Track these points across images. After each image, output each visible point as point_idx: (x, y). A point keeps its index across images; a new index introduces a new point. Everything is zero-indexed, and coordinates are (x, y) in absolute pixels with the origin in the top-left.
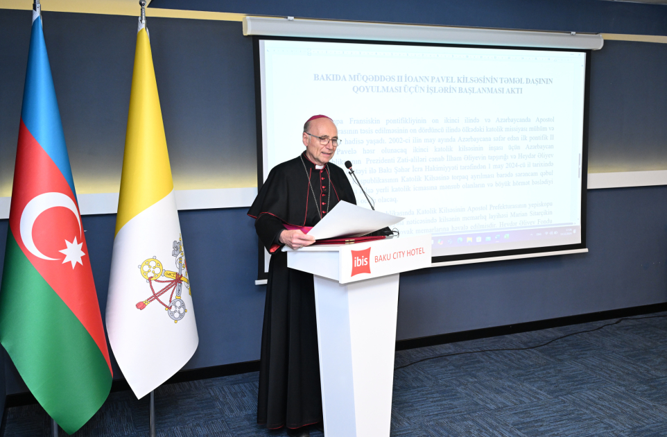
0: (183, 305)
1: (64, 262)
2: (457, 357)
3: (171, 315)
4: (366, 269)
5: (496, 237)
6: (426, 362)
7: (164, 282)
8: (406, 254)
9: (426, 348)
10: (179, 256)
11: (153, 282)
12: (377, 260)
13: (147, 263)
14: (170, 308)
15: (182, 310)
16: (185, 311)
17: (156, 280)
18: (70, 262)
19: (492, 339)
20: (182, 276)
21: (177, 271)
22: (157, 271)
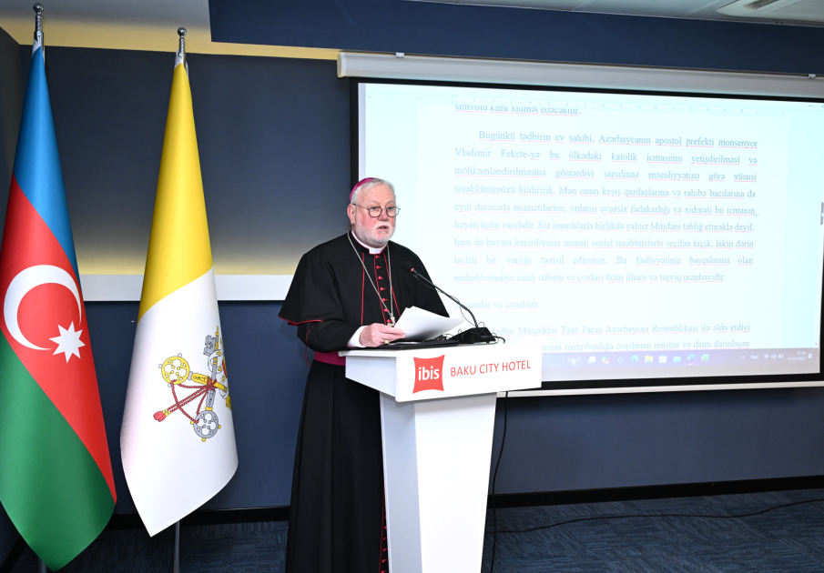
0: (215, 419)
1: (56, 353)
2: (624, 520)
3: (198, 431)
4: (438, 385)
5: (689, 358)
6: (578, 523)
7: (190, 387)
8: (500, 367)
9: (584, 506)
10: (214, 355)
11: (176, 387)
12: (453, 372)
13: (170, 361)
14: (197, 422)
15: (213, 426)
16: (218, 427)
17: (180, 385)
18: (63, 354)
19: (684, 500)
20: (216, 381)
21: (210, 374)
22: (183, 372)
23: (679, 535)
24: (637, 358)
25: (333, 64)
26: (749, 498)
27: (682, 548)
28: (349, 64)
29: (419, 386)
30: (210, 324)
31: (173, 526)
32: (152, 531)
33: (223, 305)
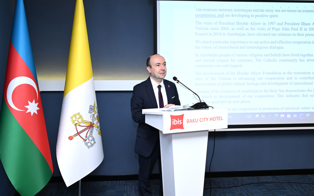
0: (93, 139)
1: (27, 112)
2: (271, 184)
3: (86, 144)
4: (181, 127)
5: (300, 115)
6: (251, 185)
7: (83, 126)
8: (209, 119)
10: (93, 113)
11: (77, 126)
12: (188, 121)
13: (75, 116)
14: (86, 140)
15: (92, 142)
16: (95, 142)
17: (79, 125)
18: (30, 113)
20: (94, 124)
21: (91, 121)
23: (295, 192)
24: (277, 115)
29: (173, 127)
30: (92, 100)
32: (68, 185)
33: (97, 92)
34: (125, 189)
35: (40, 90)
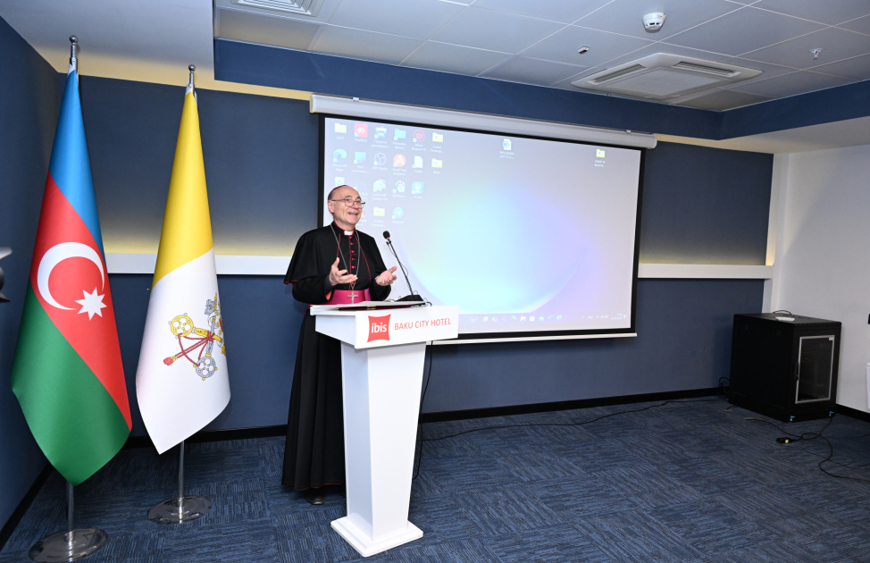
0: (213, 363)
1: (81, 312)
2: (506, 429)
3: (199, 372)
4: (385, 336)
5: (549, 318)
6: (475, 432)
7: (193, 339)
8: (429, 323)
9: (478, 420)
10: (213, 314)
11: (182, 339)
12: (397, 327)
13: (177, 319)
14: (198, 365)
15: (211, 368)
16: (215, 369)
17: (185, 337)
18: (86, 314)
19: (544, 414)
20: (214, 334)
21: (209, 329)
22: (188, 328)
23: (542, 438)
24: (515, 318)
25: (306, 104)
26: (584, 412)
27: (544, 447)
28: (319, 103)
29: (372, 337)
30: (211, 291)
31: (179, 445)
32: (161, 450)
33: (220, 277)
34: (261, 452)
35: (110, 271)
